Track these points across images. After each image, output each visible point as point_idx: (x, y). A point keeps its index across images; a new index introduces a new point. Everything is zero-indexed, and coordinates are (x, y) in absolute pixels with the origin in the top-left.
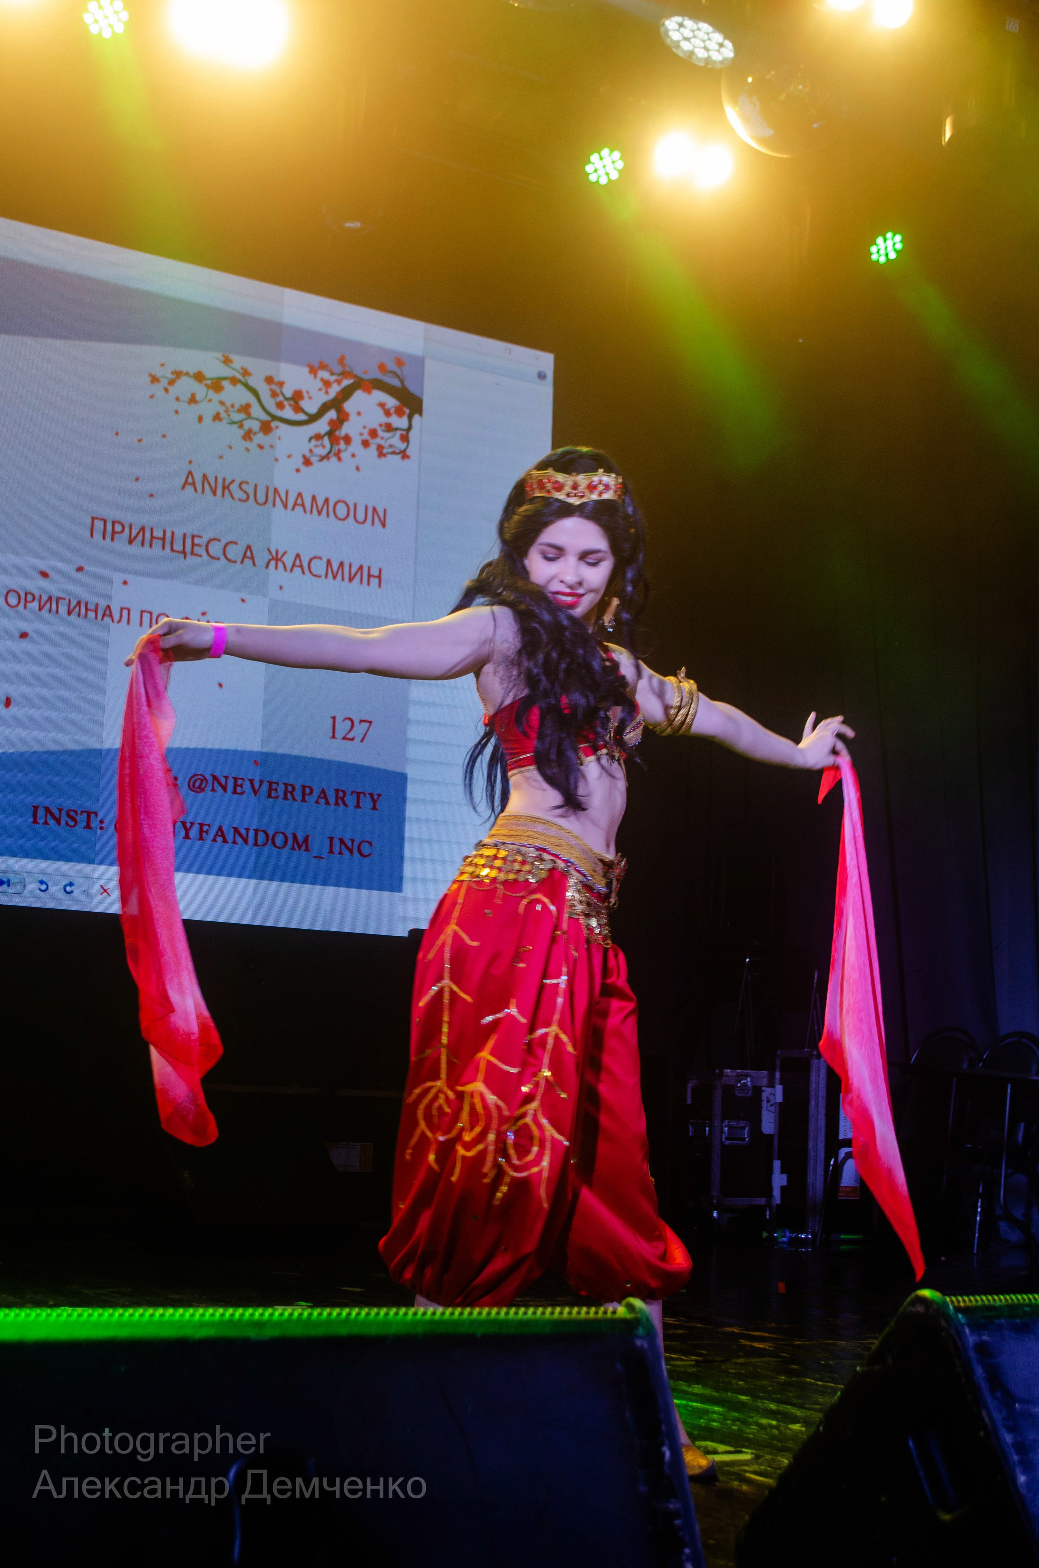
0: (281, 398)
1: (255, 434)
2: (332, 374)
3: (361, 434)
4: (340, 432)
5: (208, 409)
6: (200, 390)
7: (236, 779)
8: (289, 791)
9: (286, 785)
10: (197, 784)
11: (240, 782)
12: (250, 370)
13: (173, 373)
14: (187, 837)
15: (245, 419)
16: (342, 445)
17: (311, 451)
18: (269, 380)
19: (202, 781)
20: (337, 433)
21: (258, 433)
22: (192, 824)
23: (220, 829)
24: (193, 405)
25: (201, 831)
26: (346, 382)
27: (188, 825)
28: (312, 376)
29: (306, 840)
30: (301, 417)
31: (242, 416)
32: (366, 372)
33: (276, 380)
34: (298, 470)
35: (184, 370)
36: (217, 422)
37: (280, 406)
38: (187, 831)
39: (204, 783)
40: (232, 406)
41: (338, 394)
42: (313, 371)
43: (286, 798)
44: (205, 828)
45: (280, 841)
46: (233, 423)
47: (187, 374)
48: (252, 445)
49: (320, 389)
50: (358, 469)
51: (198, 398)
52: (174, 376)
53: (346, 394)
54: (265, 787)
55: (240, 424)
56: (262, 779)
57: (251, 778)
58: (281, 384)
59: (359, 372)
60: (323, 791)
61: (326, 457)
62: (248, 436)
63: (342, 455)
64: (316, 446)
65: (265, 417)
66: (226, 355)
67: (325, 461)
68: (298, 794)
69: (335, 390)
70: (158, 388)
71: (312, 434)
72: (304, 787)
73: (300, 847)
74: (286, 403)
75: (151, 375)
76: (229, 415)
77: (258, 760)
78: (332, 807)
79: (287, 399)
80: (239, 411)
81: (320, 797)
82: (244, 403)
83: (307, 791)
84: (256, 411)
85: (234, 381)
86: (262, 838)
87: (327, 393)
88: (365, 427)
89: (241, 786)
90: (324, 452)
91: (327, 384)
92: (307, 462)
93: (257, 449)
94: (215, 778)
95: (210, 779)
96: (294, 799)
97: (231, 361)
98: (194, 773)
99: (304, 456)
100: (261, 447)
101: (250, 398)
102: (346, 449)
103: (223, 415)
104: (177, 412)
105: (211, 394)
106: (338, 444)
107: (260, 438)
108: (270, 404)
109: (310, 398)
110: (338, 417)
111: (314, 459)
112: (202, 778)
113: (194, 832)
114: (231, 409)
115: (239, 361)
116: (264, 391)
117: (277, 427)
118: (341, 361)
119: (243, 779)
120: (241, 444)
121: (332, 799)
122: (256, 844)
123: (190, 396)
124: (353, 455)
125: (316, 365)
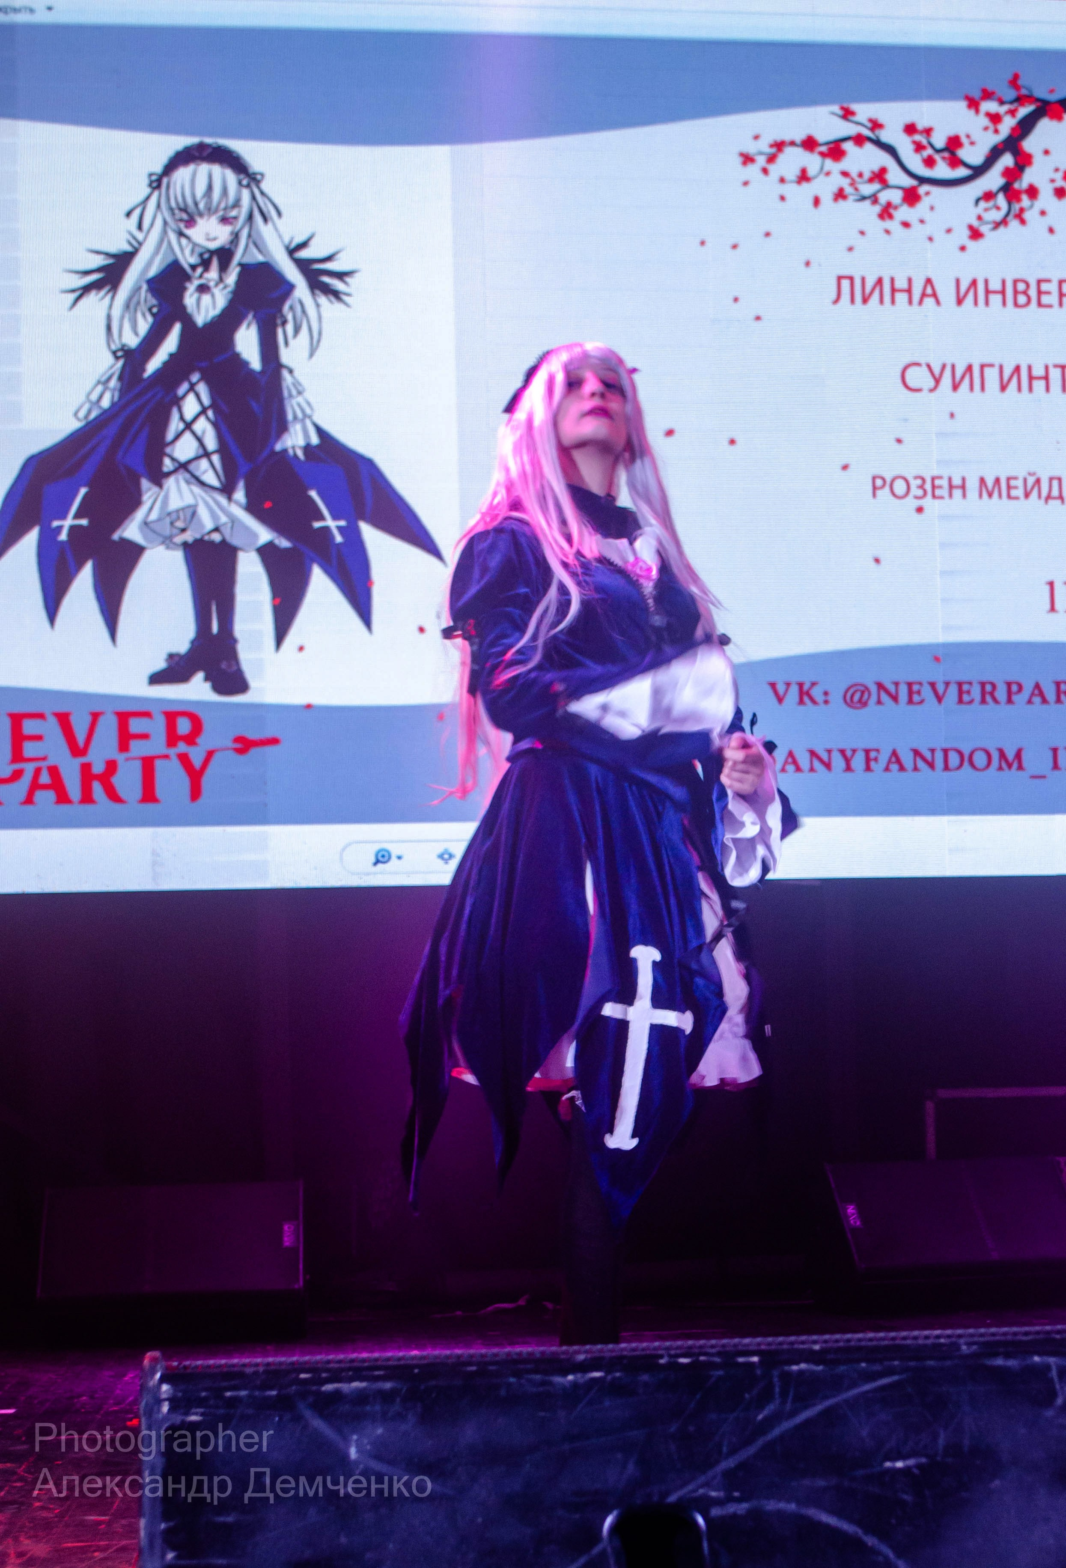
0: (929, 152)
1: (896, 208)
2: (1001, 102)
3: (1053, 181)
4: (1021, 183)
5: (825, 187)
6: (813, 162)
7: (910, 685)
8: (988, 692)
9: (983, 685)
10: (857, 697)
11: (916, 688)
12: (881, 121)
13: (772, 146)
14: (848, 768)
15: (879, 191)
16: (1025, 201)
17: (980, 218)
18: (910, 129)
19: (863, 693)
20: (1016, 186)
21: (901, 205)
22: (854, 751)
23: (894, 753)
24: (805, 185)
25: (868, 760)
26: (1024, 111)
27: (849, 753)
28: (972, 112)
29: (1018, 755)
30: (962, 172)
31: (876, 186)
32: (1052, 91)
33: (920, 126)
34: (963, 248)
35: (787, 138)
36: (841, 202)
37: (929, 162)
38: (848, 761)
39: (866, 696)
40: (861, 175)
41: (1013, 130)
42: (973, 104)
43: (983, 701)
44: (873, 755)
45: (980, 759)
46: (863, 198)
47: (793, 143)
48: (893, 225)
49: (986, 129)
50: (1051, 230)
51: (811, 173)
52: (774, 150)
53: (1025, 127)
54: (953, 690)
55: (873, 199)
56: (947, 679)
57: (932, 680)
58: (928, 132)
59: (1041, 93)
60: (1037, 686)
61: (1004, 222)
62: (886, 213)
63: (1026, 216)
64: (986, 210)
65: (909, 182)
66: (845, 105)
67: (1002, 229)
68: (1001, 693)
69: (1008, 124)
70: (753, 171)
71: (980, 193)
72: (1009, 685)
73: (1010, 766)
74: (937, 157)
75: (742, 155)
76: (856, 189)
77: (940, 654)
78: (1053, 707)
79: (938, 151)
80: (871, 180)
81: (1033, 694)
82: (876, 168)
83: (1013, 689)
84: (896, 176)
85: (859, 140)
86: (954, 759)
87: (996, 131)
88: (1057, 170)
89: (919, 692)
90: (998, 216)
91: (995, 118)
92: (976, 234)
93: (901, 228)
94: (880, 686)
95: (874, 689)
96: (996, 701)
97: (853, 113)
98: (850, 683)
99: (971, 228)
100: (906, 225)
101: (884, 159)
102: (1031, 207)
103: (848, 190)
104: (782, 198)
105: (829, 163)
106: (1019, 200)
107: (904, 213)
108: (915, 163)
109: (972, 143)
110: (1016, 163)
111: (984, 229)
112: (862, 688)
113: (858, 762)
114: (858, 179)
115: (864, 111)
116: (904, 145)
117: (927, 193)
118: (1014, 82)
119: (920, 684)
120: (875, 226)
121: (1051, 695)
122: (946, 768)
123: (798, 172)
124: (1043, 213)
125: (976, 94)
